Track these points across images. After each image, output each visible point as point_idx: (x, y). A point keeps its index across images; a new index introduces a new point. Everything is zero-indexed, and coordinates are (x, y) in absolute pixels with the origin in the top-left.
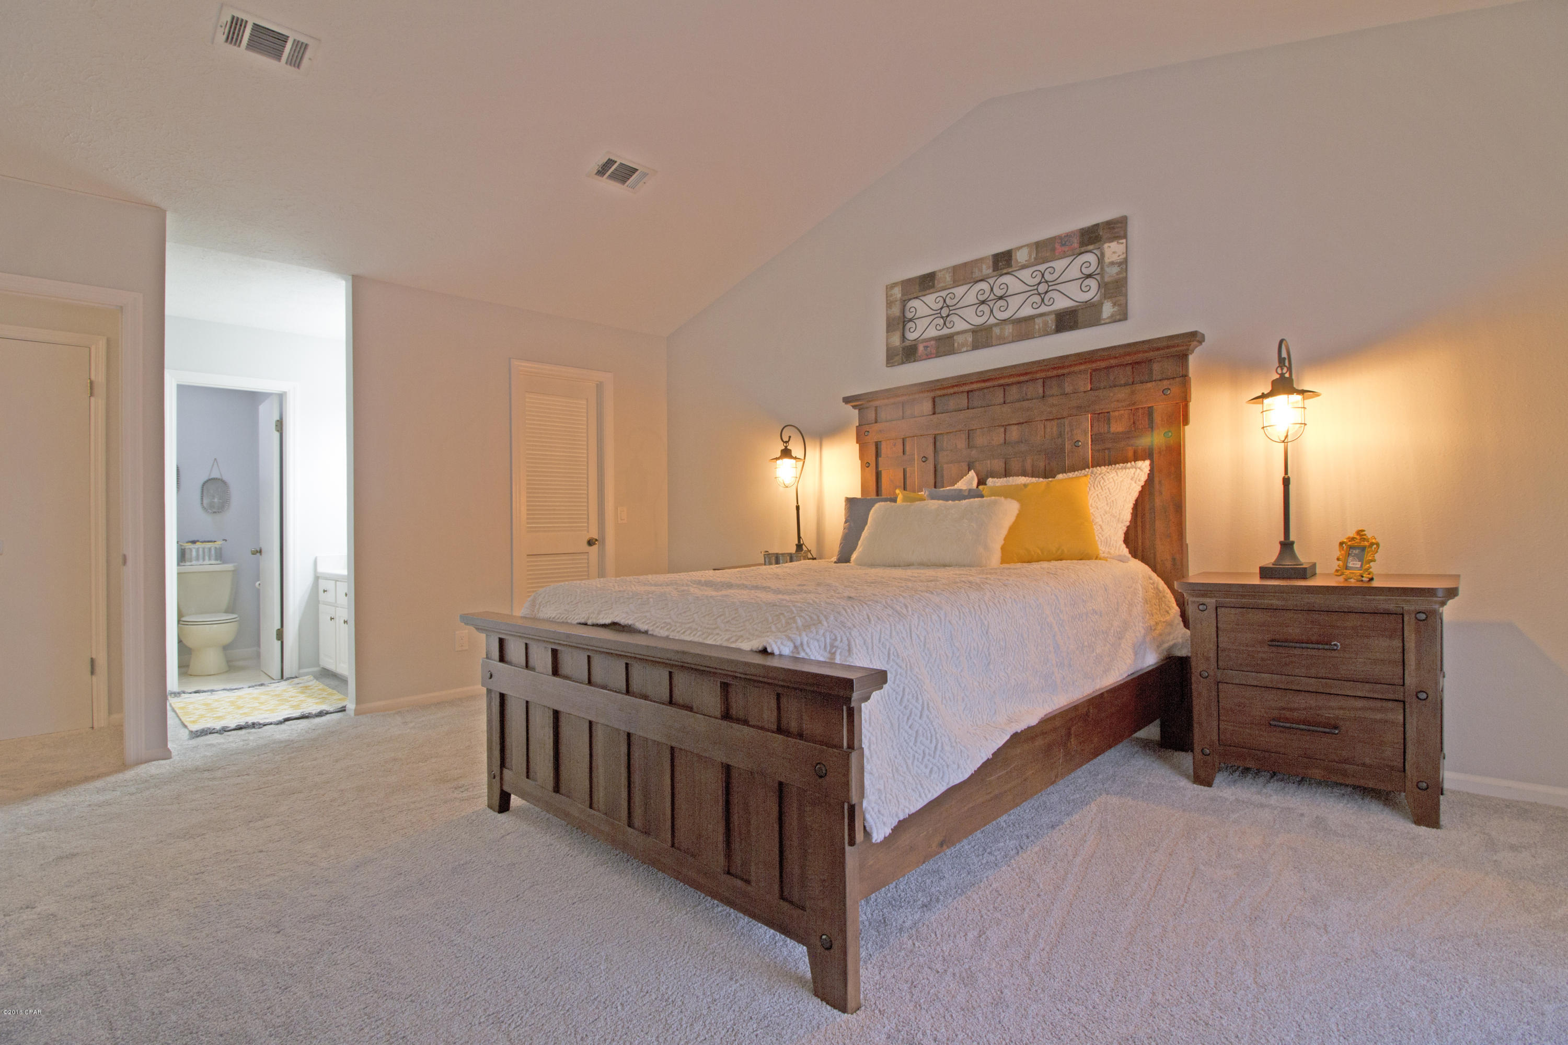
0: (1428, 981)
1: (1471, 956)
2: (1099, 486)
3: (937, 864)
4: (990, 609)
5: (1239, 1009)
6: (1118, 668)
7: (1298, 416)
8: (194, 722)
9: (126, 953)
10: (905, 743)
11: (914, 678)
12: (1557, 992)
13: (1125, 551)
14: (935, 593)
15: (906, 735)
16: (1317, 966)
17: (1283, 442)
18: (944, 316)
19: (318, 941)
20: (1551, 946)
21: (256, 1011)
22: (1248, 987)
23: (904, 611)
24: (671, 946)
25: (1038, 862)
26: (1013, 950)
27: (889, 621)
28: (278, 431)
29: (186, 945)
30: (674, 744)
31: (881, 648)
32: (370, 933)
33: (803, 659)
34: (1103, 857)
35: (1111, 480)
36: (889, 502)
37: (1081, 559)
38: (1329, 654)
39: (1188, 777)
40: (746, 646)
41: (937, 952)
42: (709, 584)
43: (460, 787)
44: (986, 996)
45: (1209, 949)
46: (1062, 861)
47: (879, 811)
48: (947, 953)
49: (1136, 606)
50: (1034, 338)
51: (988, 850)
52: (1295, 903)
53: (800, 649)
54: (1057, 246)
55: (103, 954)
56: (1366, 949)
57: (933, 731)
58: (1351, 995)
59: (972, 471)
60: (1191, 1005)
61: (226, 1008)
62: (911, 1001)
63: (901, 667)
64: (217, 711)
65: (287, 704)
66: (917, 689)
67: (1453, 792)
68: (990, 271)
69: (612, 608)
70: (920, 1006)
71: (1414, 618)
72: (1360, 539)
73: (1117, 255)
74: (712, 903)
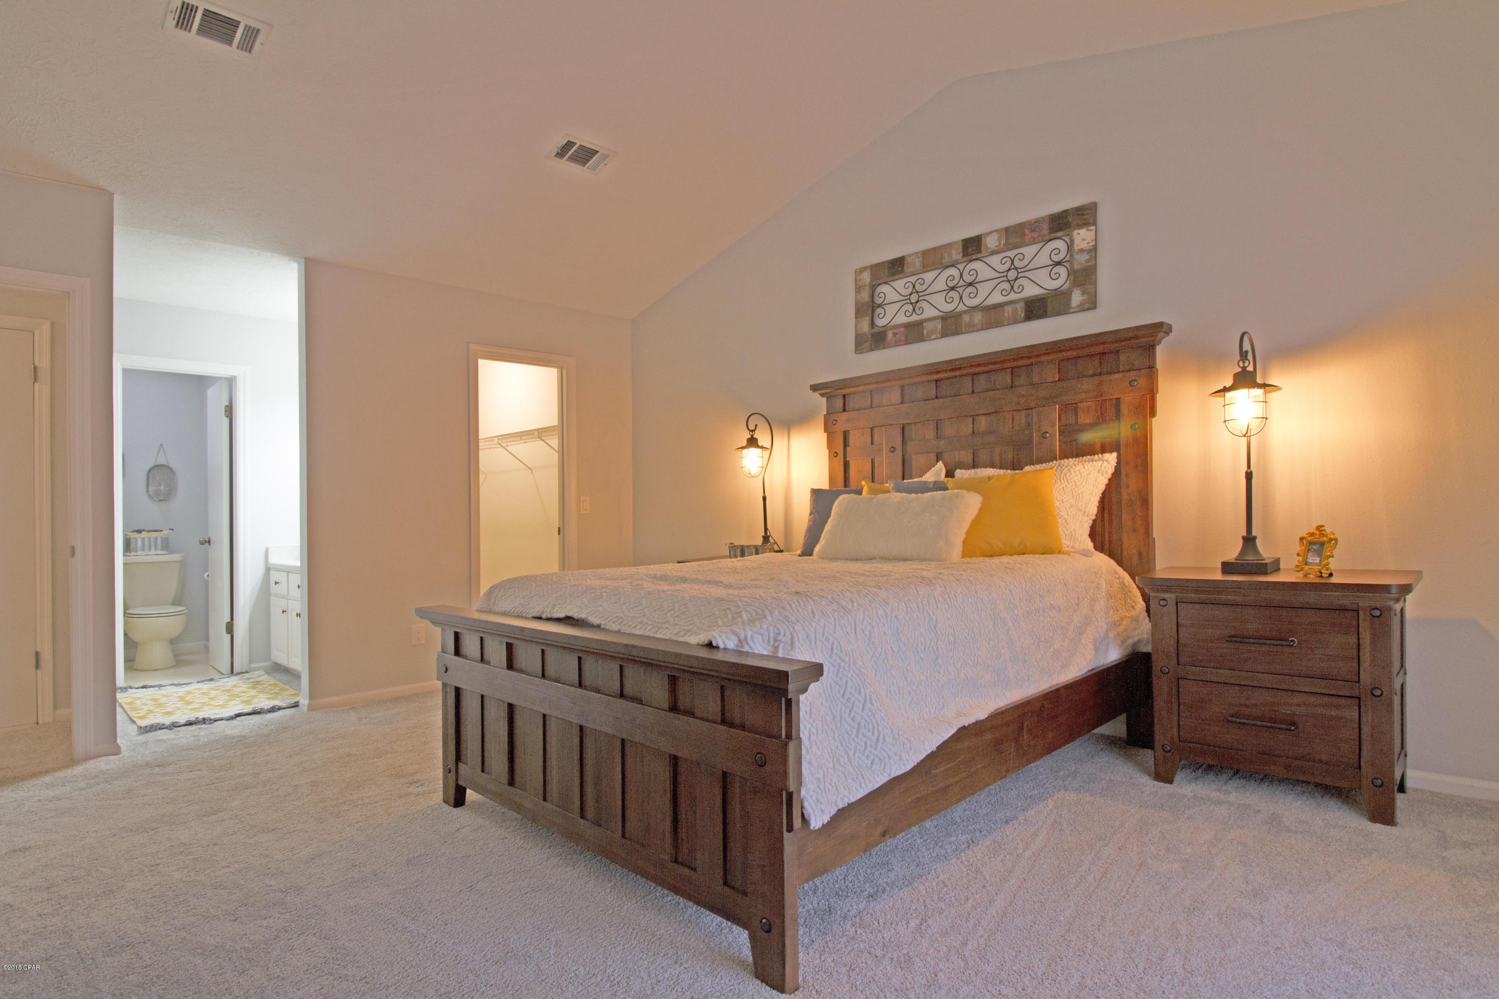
0: (1353, 969)
1: (1400, 946)
2: (1065, 478)
3: (887, 856)
4: (939, 604)
5: (1163, 992)
6: (1077, 663)
7: (1258, 410)
8: (142, 718)
9: (85, 940)
10: (847, 735)
11: (857, 672)
12: (1478, 980)
13: (1090, 545)
14: (883, 588)
15: (848, 727)
16: (1246, 954)
17: (1245, 436)
18: (913, 302)
19: (274, 928)
20: (1482, 938)
21: (214, 992)
22: (1176, 973)
23: (850, 607)
24: (620, 933)
25: (987, 855)
26: (952, 937)
27: (833, 616)
28: (227, 417)
29: (143, 932)
30: (624, 737)
31: (825, 642)
32: (325, 921)
33: (747, 652)
34: (1052, 850)
35: (1078, 473)
36: (852, 495)
37: (1043, 554)
38: (1286, 649)
39: (1150, 775)
40: (693, 640)
41: (878, 939)
42: (664, 578)
43: (416, 782)
44: (920, 979)
45: (1143, 937)
46: (1011, 854)
47: (817, 799)
48: (887, 940)
49: (1099, 601)
50: (1004, 325)
51: (940, 844)
52: (1235, 896)
53: (744, 643)
54: (1027, 232)
55: (62, 941)
56: (1297, 939)
57: (875, 723)
58: (1274, 980)
59: (941, 462)
60: (1118, 988)
61: (185, 989)
62: (847, 983)
63: (844, 661)
64: (166, 707)
65: (238, 699)
66: (860, 682)
67: (1416, 790)
68: (960, 256)
69: (565, 602)
70: (855, 987)
71: (1369, 615)
72: (1319, 535)
73: (1086, 242)
74: (662, 893)
